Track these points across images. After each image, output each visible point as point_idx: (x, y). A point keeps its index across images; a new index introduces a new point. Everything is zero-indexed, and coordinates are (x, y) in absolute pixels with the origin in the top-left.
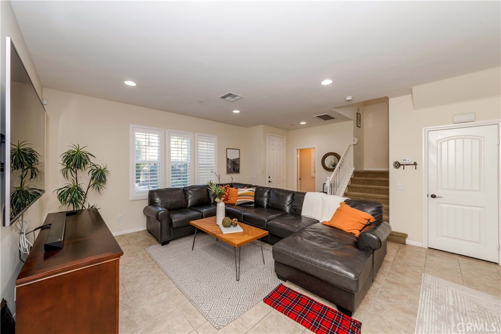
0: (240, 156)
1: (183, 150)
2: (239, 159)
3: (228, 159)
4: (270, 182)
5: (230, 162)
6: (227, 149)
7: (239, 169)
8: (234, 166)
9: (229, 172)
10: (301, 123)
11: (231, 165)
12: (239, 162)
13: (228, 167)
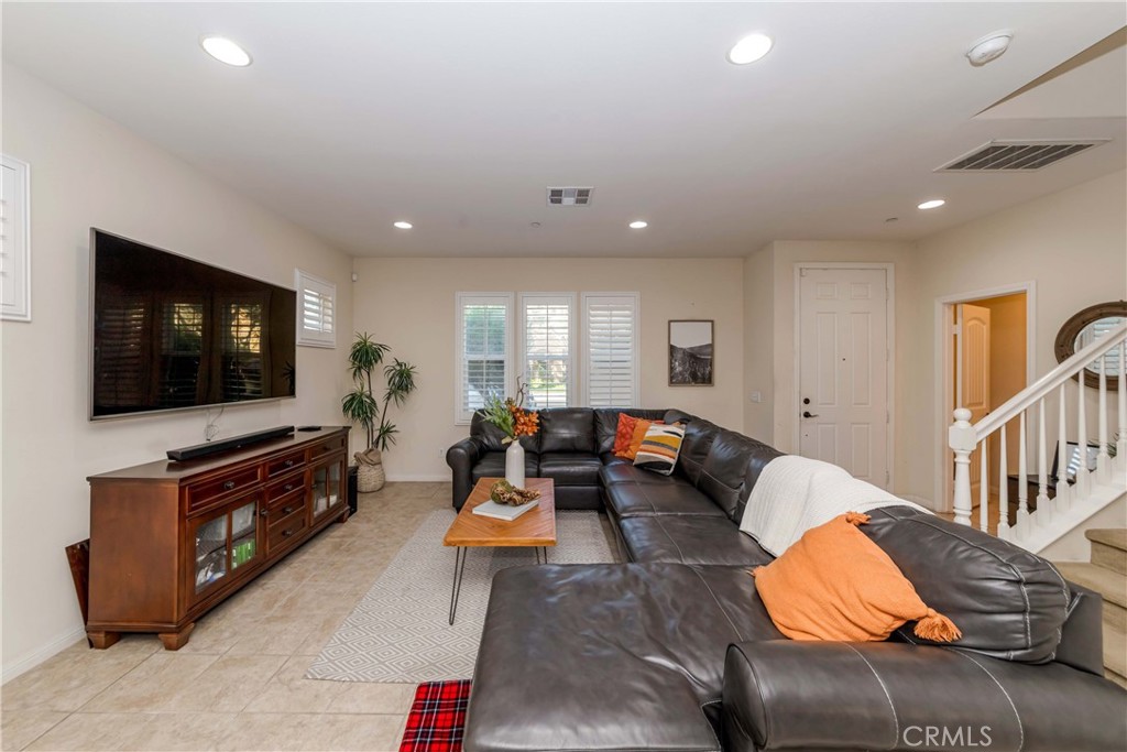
0: (713, 340)
1: (550, 331)
2: (711, 346)
3: (672, 349)
4: (807, 415)
5: (679, 356)
6: (670, 322)
7: (711, 373)
8: (695, 368)
9: (674, 380)
10: (923, 206)
11: (683, 363)
12: (712, 354)
13: (672, 369)
